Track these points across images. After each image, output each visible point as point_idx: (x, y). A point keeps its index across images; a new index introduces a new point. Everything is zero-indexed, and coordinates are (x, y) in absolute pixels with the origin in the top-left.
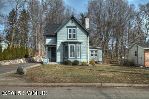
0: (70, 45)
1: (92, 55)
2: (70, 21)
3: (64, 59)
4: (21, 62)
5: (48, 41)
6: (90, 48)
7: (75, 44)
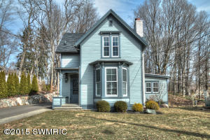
0: (106, 68)
1: (148, 90)
2: (107, 23)
3: (95, 97)
4: (18, 104)
5: (66, 62)
6: (146, 76)
7: (118, 66)
